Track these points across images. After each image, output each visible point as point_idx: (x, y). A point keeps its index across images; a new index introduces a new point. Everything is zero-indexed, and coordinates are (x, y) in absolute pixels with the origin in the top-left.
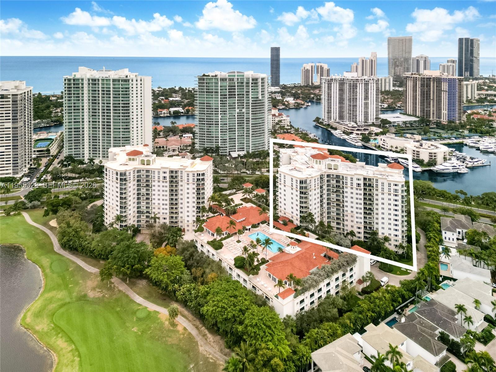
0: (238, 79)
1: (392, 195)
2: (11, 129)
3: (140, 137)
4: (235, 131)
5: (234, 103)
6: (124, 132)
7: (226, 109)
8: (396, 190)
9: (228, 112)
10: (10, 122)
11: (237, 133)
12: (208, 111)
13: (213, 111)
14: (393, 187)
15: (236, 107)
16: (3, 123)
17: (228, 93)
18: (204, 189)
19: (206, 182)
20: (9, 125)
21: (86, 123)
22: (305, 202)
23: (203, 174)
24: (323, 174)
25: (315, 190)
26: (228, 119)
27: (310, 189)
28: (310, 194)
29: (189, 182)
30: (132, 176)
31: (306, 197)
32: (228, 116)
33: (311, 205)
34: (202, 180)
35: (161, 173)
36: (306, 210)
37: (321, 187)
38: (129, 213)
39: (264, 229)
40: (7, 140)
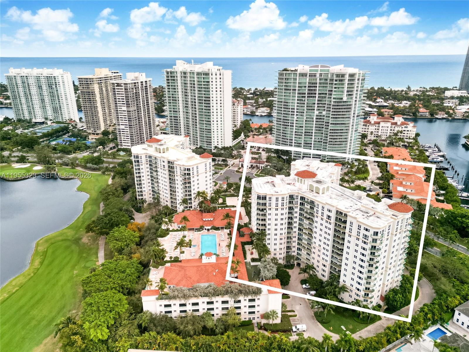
0: (321, 75)
1: (361, 241)
2: (126, 112)
3: (219, 130)
4: (312, 135)
5: (315, 103)
6: (207, 124)
7: (304, 110)
8: (366, 236)
9: (305, 114)
10: (125, 106)
11: (313, 137)
12: (285, 111)
13: (289, 111)
14: (363, 232)
15: (316, 108)
16: (121, 106)
17: (307, 92)
18: (190, 183)
19: (193, 177)
20: (125, 108)
21: (181, 113)
22: (262, 220)
23: (189, 170)
24: (296, 194)
25: (277, 209)
26: (304, 121)
27: (270, 207)
28: (269, 212)
29: (178, 174)
30: (143, 160)
31: (265, 215)
32: (305, 118)
33: (269, 224)
34: (188, 175)
35: (162, 161)
36: (263, 228)
37: (290, 208)
38: (143, 189)
39: (222, 233)
40: (125, 120)
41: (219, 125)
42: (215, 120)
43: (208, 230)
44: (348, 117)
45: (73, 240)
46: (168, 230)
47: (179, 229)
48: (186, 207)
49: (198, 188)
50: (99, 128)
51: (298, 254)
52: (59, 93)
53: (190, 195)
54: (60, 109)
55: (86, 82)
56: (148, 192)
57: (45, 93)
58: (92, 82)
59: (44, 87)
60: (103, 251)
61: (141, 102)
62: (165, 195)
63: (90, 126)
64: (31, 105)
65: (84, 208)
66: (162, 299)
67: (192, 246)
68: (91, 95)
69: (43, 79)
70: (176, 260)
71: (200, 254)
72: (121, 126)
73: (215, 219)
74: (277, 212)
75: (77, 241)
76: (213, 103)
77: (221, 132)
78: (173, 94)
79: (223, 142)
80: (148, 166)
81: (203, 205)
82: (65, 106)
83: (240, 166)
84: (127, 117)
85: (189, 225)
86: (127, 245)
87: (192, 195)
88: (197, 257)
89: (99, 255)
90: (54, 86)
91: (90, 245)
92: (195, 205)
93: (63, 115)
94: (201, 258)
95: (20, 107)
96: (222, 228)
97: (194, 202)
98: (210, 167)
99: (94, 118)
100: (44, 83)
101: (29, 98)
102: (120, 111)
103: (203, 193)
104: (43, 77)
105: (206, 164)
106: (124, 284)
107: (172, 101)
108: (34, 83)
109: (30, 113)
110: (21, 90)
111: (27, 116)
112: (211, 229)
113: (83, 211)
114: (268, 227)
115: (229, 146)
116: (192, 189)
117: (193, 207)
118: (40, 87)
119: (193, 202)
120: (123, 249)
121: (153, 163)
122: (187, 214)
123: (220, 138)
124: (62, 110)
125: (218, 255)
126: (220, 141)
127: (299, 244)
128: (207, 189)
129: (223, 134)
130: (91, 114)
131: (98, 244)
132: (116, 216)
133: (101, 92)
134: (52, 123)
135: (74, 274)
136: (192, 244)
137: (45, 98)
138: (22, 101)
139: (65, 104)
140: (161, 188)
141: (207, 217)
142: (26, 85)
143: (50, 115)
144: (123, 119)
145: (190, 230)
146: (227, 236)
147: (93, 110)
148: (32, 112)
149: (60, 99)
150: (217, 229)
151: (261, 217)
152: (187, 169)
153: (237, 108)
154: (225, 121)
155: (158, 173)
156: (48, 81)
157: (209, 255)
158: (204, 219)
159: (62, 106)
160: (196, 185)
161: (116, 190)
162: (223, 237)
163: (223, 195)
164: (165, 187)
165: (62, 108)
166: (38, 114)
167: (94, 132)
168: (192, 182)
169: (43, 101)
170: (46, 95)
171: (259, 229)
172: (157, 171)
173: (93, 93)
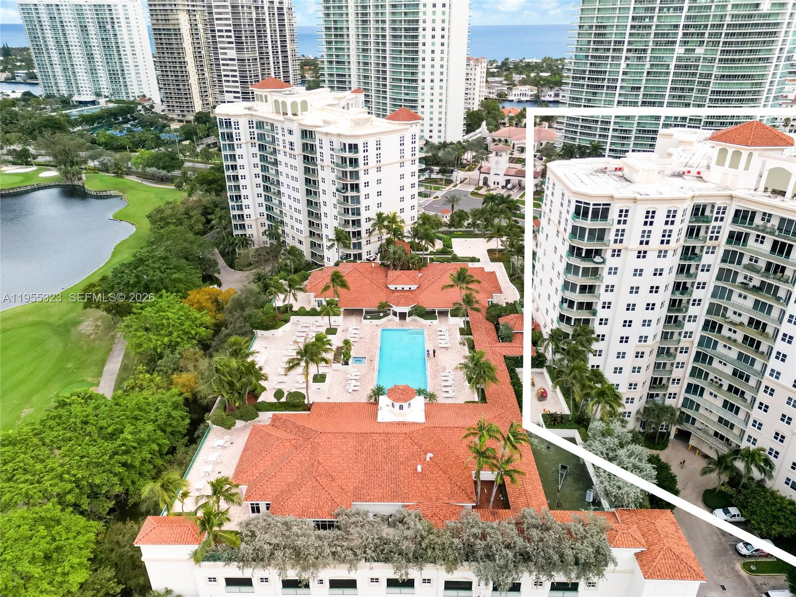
2: (236, 62)
3: (436, 103)
6: (408, 88)
7: (646, 44)
9: (648, 55)
10: (232, 48)
13: (609, 50)
15: (679, 39)
16: (225, 48)
18: (355, 187)
19: (366, 172)
20: (232, 54)
21: (353, 66)
22: (583, 289)
23: (353, 148)
24: (719, 203)
25: (642, 254)
26: (645, 74)
27: (618, 246)
28: (611, 262)
29: (325, 163)
30: (243, 132)
31: (595, 272)
32: (648, 66)
33: (607, 305)
34: (351, 163)
35: (286, 132)
36: (584, 315)
37: (689, 253)
38: (246, 212)
39: (443, 327)
40: (233, 81)
41: (437, 91)
42: (428, 78)
43: (403, 316)
44: (763, 59)
45: (59, 326)
46: (287, 311)
47: (318, 309)
48: (348, 256)
49: (379, 205)
50: (190, 109)
51: (687, 403)
52: (119, 41)
53: (356, 223)
54: (123, 74)
55: (162, 8)
56: (257, 219)
57: (95, 42)
58: (173, 8)
59: (92, 29)
60: (121, 358)
61: (269, 43)
62: (297, 225)
63: (175, 104)
64: (69, 67)
65: (114, 254)
66: (213, 557)
67: (350, 362)
68: (173, 37)
69: (88, 12)
70: (296, 402)
71: (372, 386)
72: (226, 94)
73: (423, 287)
74: (640, 263)
75: (65, 329)
76: (424, 37)
77: (440, 107)
78: (335, 22)
79: (443, 131)
80: (256, 150)
81: (392, 249)
82: (132, 68)
83: (481, 184)
84: (237, 73)
85: (345, 298)
86: (173, 346)
87: (363, 222)
88: (363, 397)
89: (106, 368)
90: (109, 27)
91: (94, 340)
92: (369, 253)
93: (129, 87)
94: (376, 402)
95: (49, 70)
96: (443, 313)
97: (368, 242)
98: (413, 149)
99: (181, 87)
100: (90, 20)
101: (66, 51)
102: (223, 59)
103: (393, 220)
104: (87, 8)
105: (402, 138)
106: (97, 481)
107: (333, 39)
108: (72, 20)
109: (68, 82)
110: (49, 34)
111: (64, 89)
112: (410, 314)
113: (110, 260)
114: (602, 313)
115: (455, 142)
116: (362, 207)
117: (364, 257)
118: (84, 29)
119: (363, 242)
120: (161, 357)
121: (268, 142)
122: (346, 269)
123: (436, 122)
124: (127, 76)
125: (432, 397)
126: (435, 128)
127: (696, 372)
128: (402, 210)
129: (444, 113)
130: (174, 78)
131: (113, 337)
132: (159, 268)
133: (194, 31)
134: (107, 102)
135: (18, 418)
136: (353, 353)
137: (94, 52)
138: (53, 59)
139: (131, 64)
140: (288, 208)
141: (401, 282)
142: (58, 24)
143: (105, 87)
144: (231, 79)
145: (350, 312)
146: (459, 337)
147: (178, 69)
148: (73, 81)
149: (122, 53)
150: (429, 315)
151: (580, 280)
152: (350, 145)
153: (473, 72)
154: (450, 81)
155: (280, 168)
156: (97, 14)
157: (402, 395)
158: (392, 287)
159: (125, 68)
160: (373, 195)
161: (186, 214)
162: (447, 337)
163: (443, 233)
164: (295, 205)
165: (126, 72)
166: (83, 85)
167: (181, 118)
168: (362, 186)
169: (90, 57)
170: (96, 45)
171: (569, 320)
172: (276, 163)
173: (177, 33)
